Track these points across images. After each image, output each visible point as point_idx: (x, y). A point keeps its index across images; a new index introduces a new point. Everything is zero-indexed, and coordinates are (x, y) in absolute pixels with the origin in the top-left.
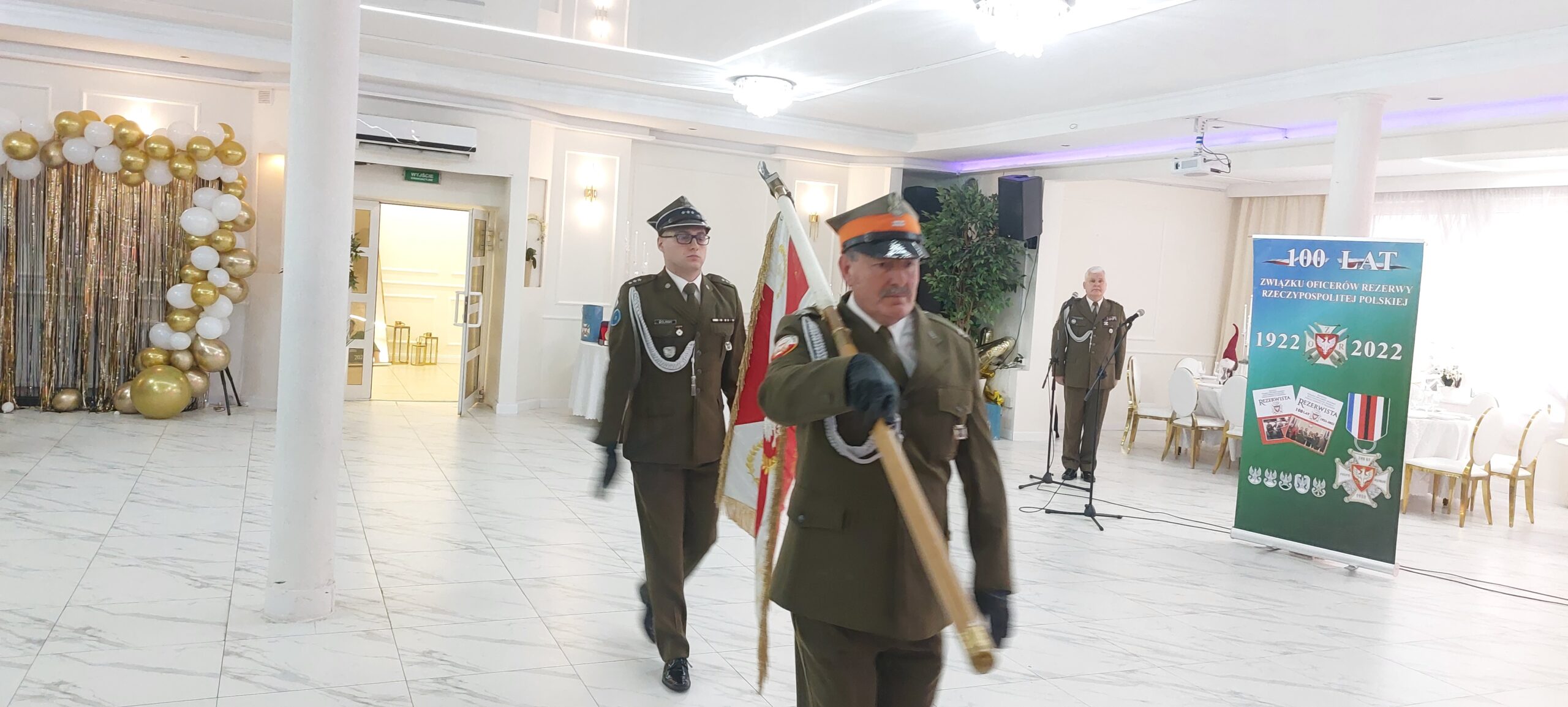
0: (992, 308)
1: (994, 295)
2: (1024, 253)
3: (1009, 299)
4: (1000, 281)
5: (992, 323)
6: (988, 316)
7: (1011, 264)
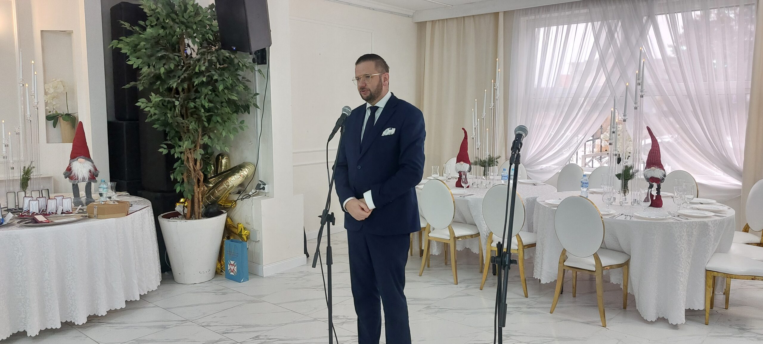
0: (224, 134)
1: (226, 118)
2: (255, 70)
3: (242, 122)
4: (230, 102)
5: (227, 149)
6: (221, 142)
7: (240, 82)
